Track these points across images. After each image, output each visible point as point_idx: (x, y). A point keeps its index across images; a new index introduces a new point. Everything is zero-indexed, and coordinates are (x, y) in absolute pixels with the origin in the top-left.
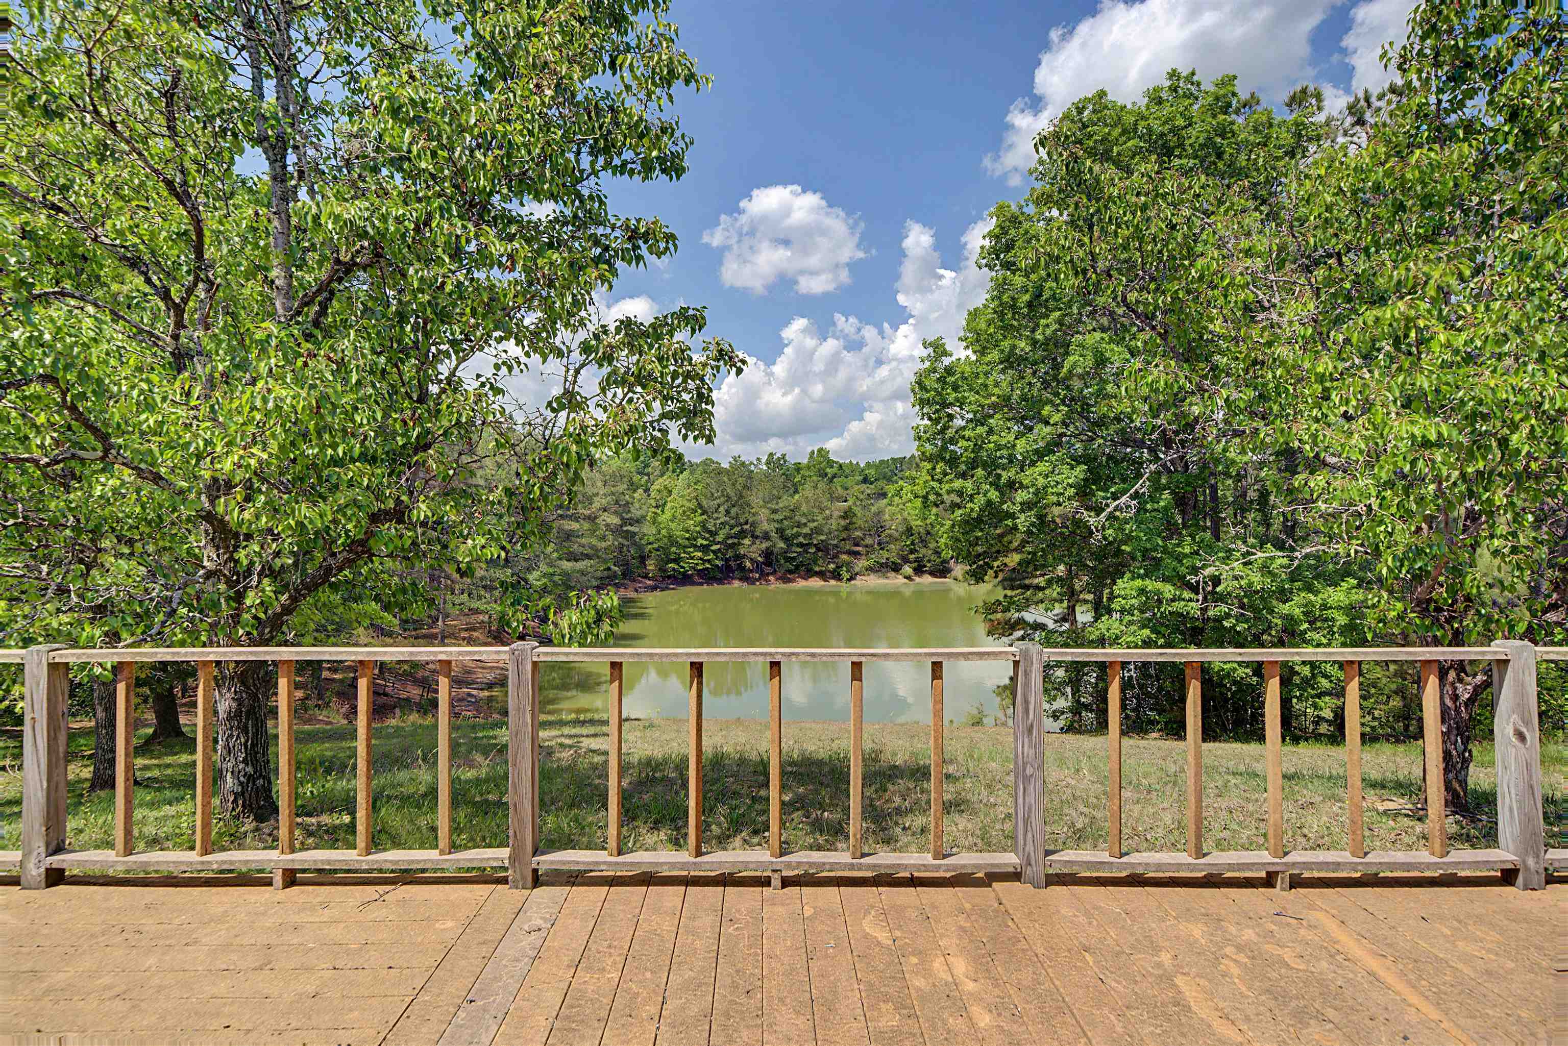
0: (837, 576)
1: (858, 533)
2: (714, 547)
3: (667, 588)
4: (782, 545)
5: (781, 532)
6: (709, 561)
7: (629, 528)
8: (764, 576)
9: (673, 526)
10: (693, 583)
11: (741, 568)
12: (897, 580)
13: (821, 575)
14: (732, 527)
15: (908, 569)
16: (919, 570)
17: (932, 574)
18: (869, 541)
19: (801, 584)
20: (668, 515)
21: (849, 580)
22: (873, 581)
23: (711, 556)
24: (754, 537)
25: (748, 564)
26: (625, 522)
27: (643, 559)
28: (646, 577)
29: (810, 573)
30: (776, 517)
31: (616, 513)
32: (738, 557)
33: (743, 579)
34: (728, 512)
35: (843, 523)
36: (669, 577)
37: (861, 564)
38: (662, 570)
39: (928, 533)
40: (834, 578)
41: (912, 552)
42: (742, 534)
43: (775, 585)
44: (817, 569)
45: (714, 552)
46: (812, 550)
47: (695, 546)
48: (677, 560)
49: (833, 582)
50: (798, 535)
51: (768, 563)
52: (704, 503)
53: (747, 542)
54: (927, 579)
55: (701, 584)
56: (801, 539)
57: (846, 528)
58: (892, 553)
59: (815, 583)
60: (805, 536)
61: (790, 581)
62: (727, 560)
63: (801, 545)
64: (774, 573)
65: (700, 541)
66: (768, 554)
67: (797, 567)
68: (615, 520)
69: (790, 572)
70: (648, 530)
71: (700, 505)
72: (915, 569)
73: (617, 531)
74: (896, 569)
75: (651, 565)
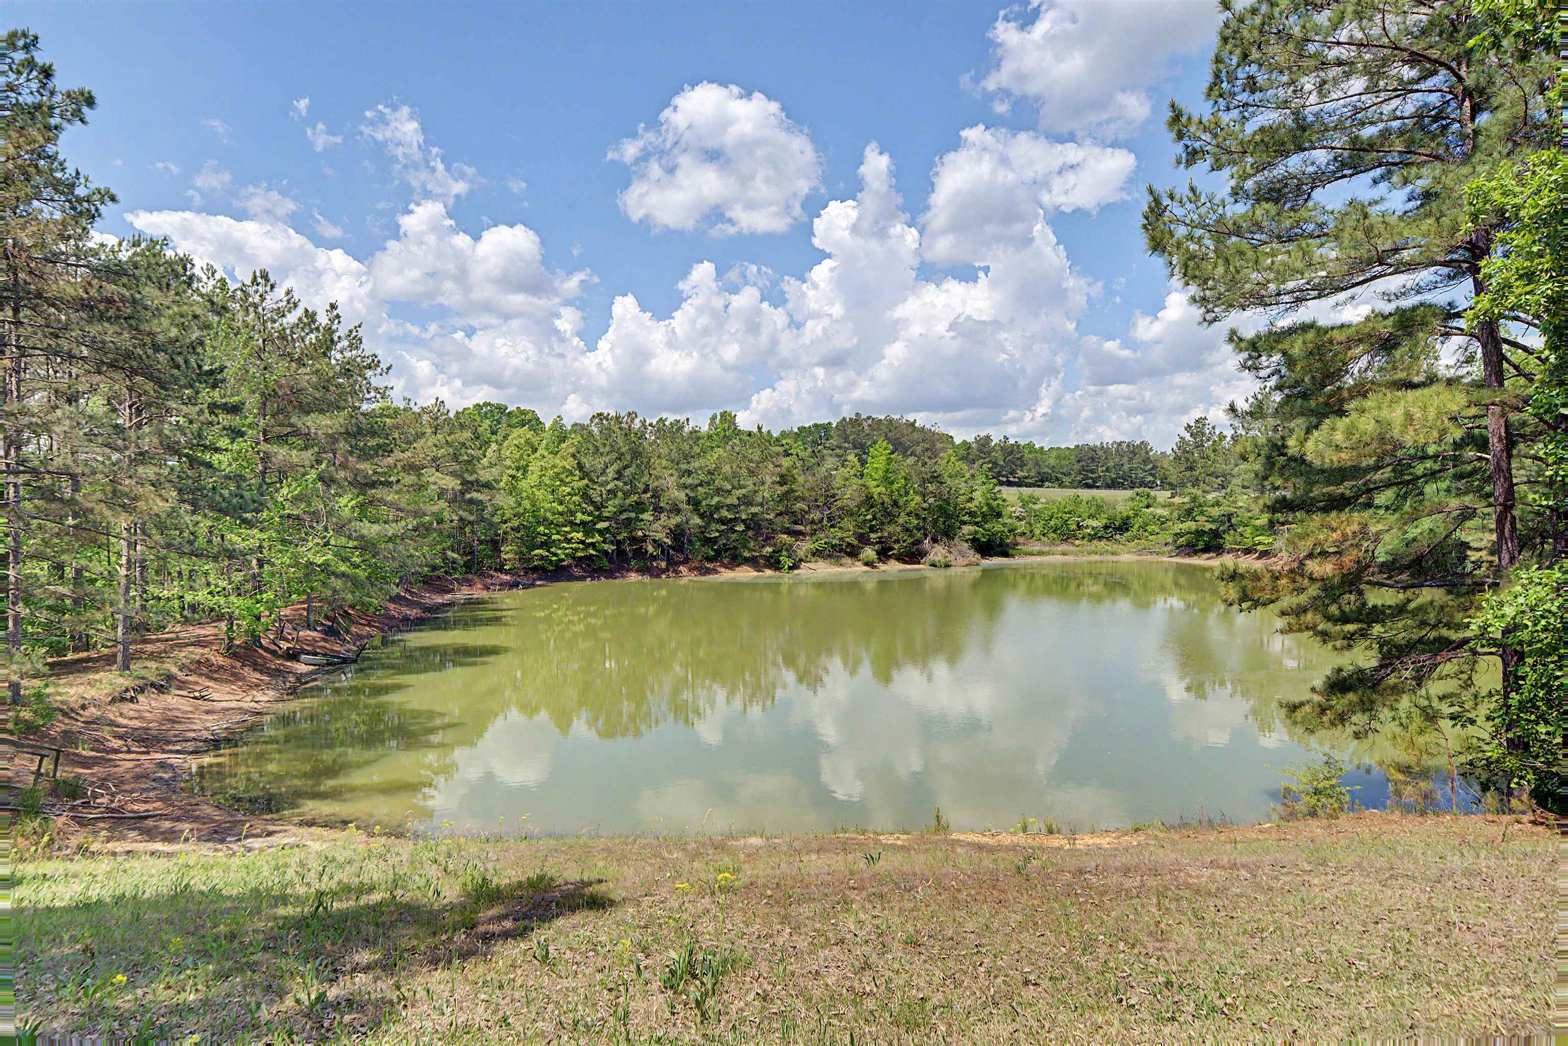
0: (774, 563)
1: (800, 505)
2: (601, 525)
3: (533, 585)
4: (698, 521)
5: (694, 503)
6: (593, 545)
7: (475, 495)
8: (673, 564)
9: (539, 494)
10: (571, 578)
11: (640, 554)
12: (854, 570)
13: (753, 562)
14: (626, 495)
15: (869, 553)
16: (884, 554)
17: (900, 559)
18: (815, 515)
19: (726, 575)
20: (533, 479)
21: (790, 568)
22: (822, 570)
23: (597, 538)
24: (658, 509)
25: (650, 549)
26: (468, 485)
27: (495, 545)
28: (500, 570)
29: (736, 561)
30: (689, 481)
31: (453, 474)
32: (634, 540)
33: (643, 570)
34: (619, 475)
35: (780, 490)
36: (535, 569)
37: (804, 547)
38: (523, 558)
39: (895, 504)
40: (770, 566)
41: (872, 529)
42: (639, 507)
43: (687, 577)
44: (746, 554)
45: (601, 532)
46: (740, 528)
47: (572, 524)
48: (546, 545)
49: (769, 572)
50: (718, 507)
51: (679, 547)
52: (587, 462)
53: (647, 516)
54: (894, 567)
55: (582, 578)
56: (725, 513)
57: (785, 496)
58: (846, 531)
59: (745, 574)
60: (730, 507)
61: (708, 572)
62: (619, 543)
63: (723, 521)
64: (685, 562)
65: (580, 517)
66: (677, 534)
67: (718, 553)
68: (453, 484)
69: (709, 559)
70: (506, 502)
71: (580, 467)
72: (878, 553)
73: (457, 499)
74: (853, 553)
75: (508, 552)
